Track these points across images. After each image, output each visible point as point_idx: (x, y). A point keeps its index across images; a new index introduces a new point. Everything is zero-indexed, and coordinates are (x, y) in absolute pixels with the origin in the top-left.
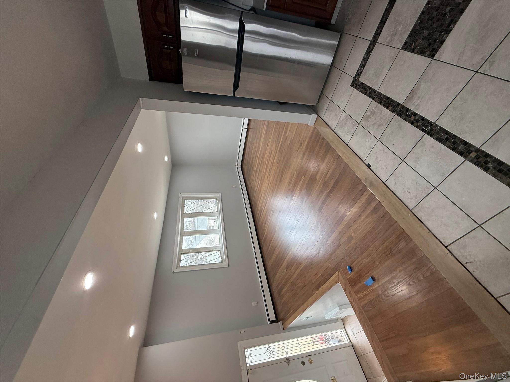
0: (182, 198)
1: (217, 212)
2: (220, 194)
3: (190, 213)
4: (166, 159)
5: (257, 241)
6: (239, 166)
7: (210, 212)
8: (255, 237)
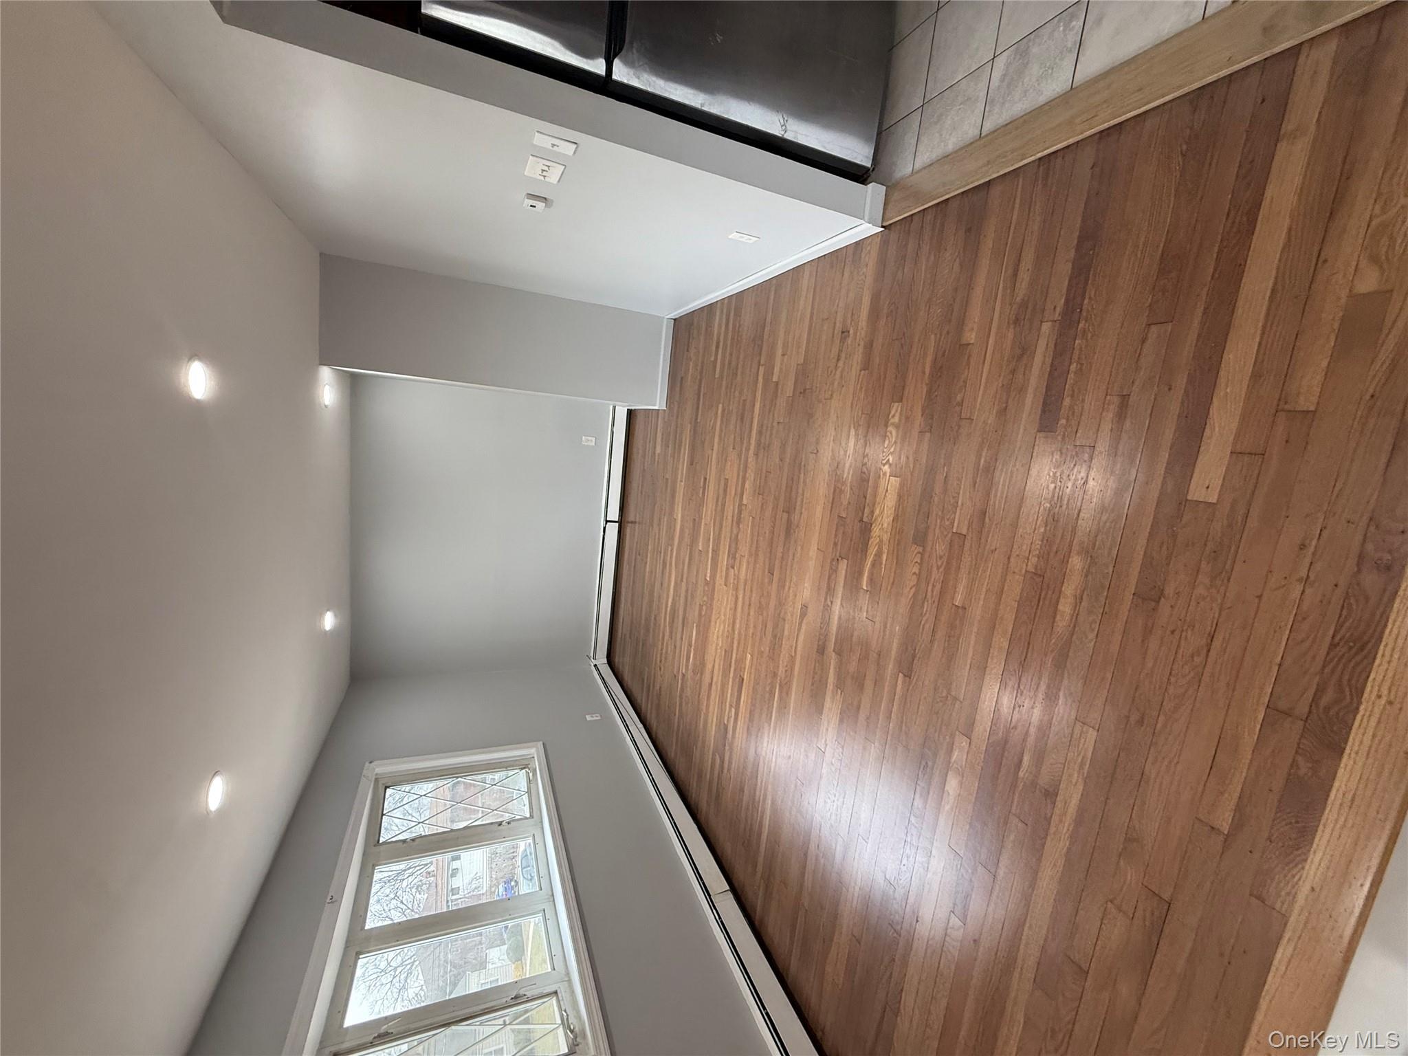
0: (377, 780)
1: (532, 816)
2: (540, 745)
3: (404, 841)
4: (329, 621)
5: (730, 895)
6: (602, 660)
7: (500, 824)
8: (717, 882)
